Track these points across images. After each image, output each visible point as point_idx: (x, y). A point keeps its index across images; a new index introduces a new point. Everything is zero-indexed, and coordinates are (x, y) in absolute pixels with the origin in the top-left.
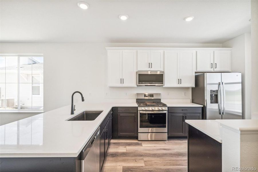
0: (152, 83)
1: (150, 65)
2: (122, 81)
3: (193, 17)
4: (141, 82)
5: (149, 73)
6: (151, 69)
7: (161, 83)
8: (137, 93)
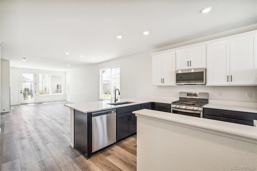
0: (190, 82)
1: (189, 63)
2: (163, 81)
3: (212, 8)
4: (178, 81)
5: (193, 71)
6: (191, 67)
7: (201, 81)
8: (180, 92)
